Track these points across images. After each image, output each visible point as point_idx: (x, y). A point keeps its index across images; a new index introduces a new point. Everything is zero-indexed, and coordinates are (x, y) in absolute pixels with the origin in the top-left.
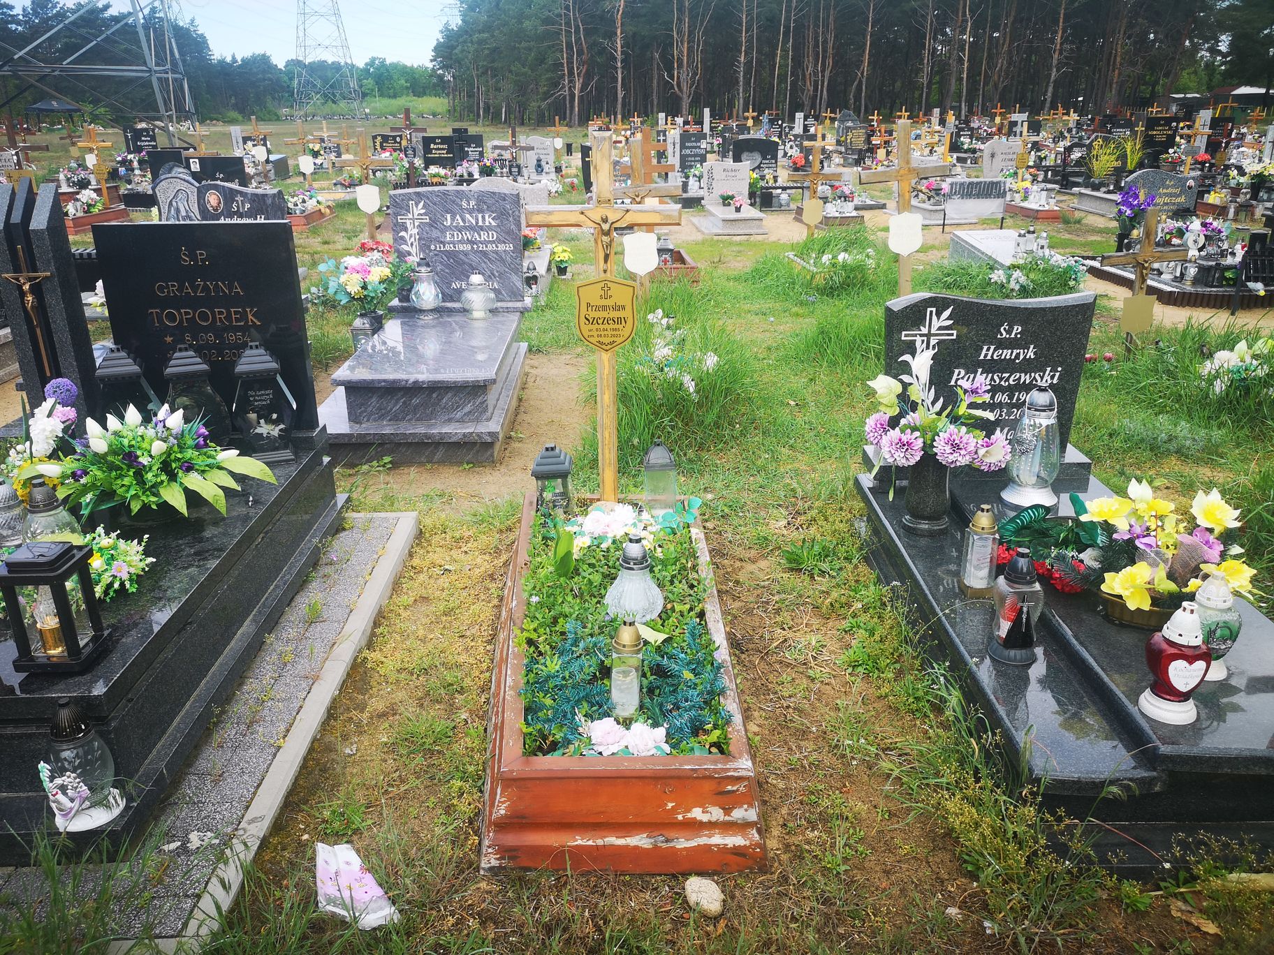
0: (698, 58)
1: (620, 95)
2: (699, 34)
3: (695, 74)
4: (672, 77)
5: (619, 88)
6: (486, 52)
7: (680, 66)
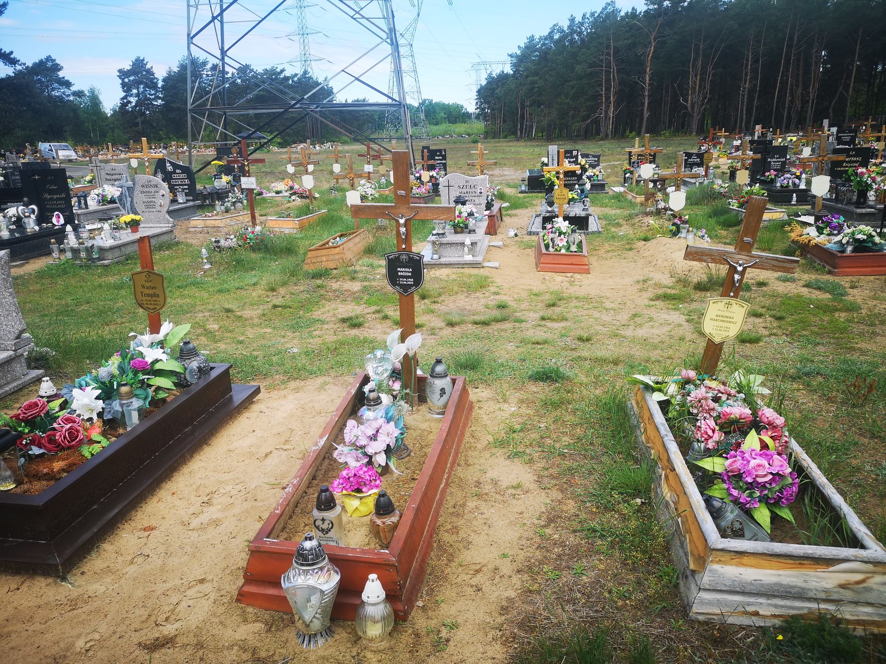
0: (708, 87)
1: (646, 114)
2: (710, 69)
3: (705, 98)
4: (687, 102)
5: (645, 110)
6: (536, 89)
7: (694, 92)
